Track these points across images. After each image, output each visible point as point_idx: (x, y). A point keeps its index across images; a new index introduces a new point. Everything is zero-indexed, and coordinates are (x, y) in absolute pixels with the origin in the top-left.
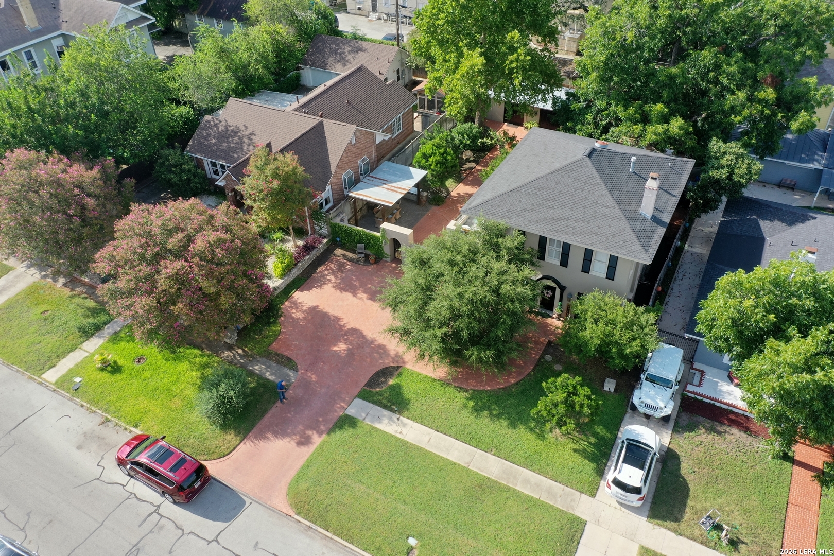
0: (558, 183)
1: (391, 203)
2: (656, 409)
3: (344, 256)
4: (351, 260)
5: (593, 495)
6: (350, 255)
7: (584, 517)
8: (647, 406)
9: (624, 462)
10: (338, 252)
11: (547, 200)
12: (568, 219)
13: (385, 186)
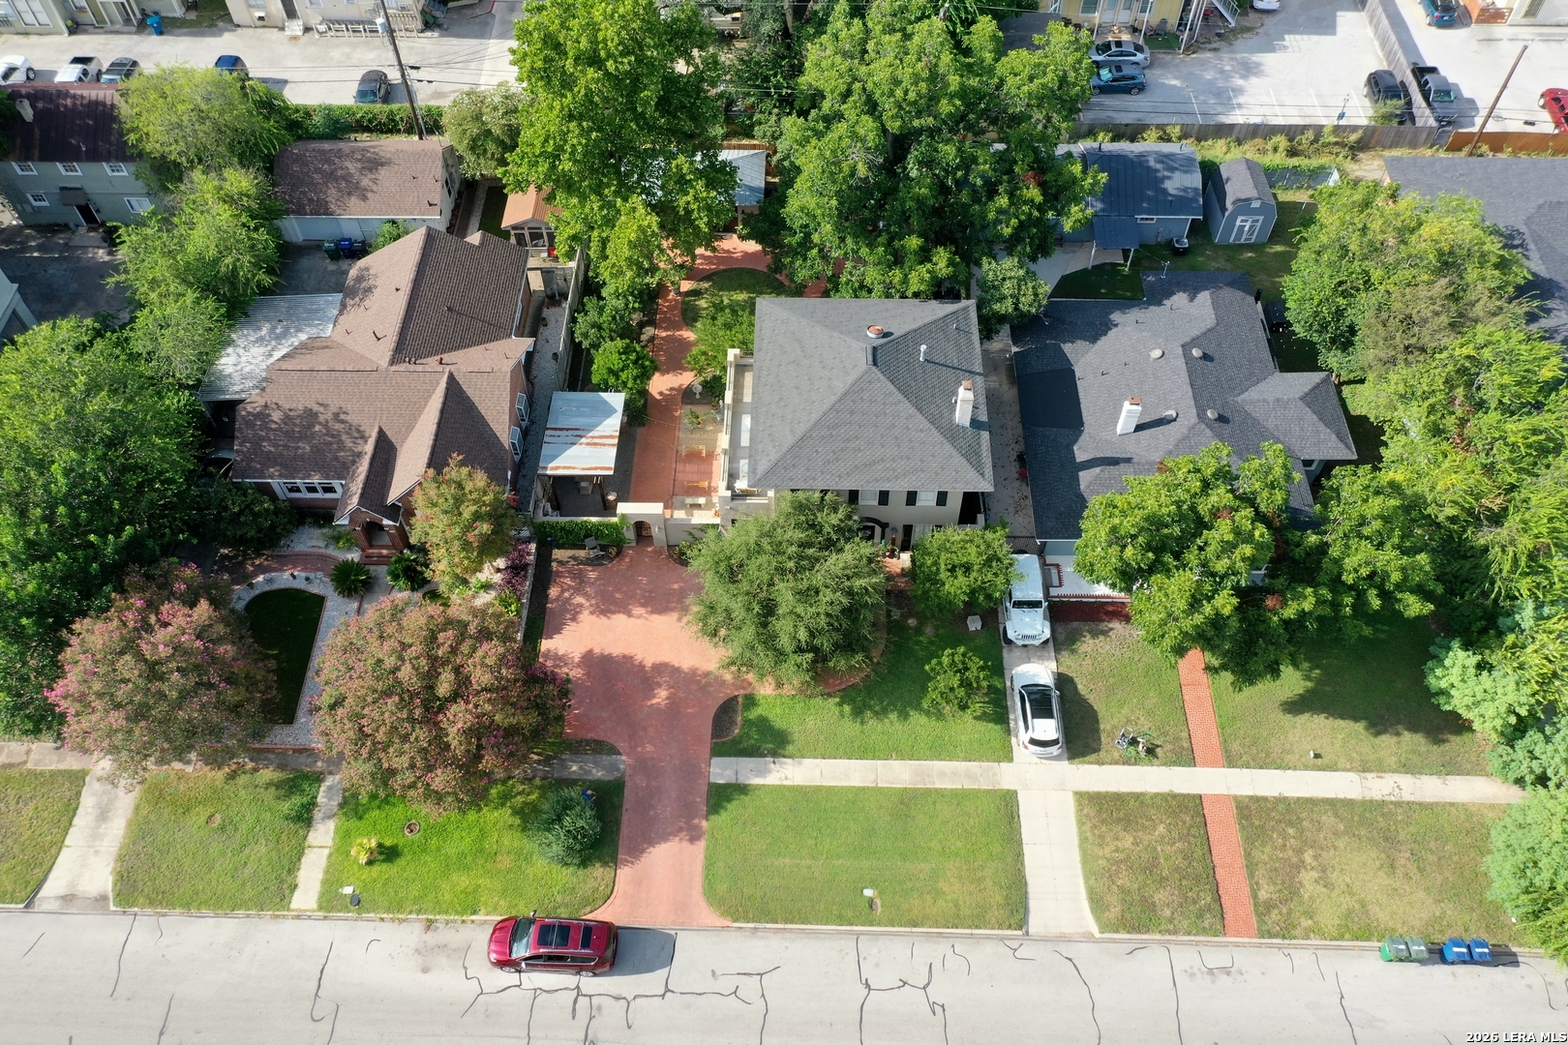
0: (852, 413)
1: (609, 469)
2: (1034, 637)
3: (574, 558)
4: (589, 562)
5: (1011, 760)
6: (582, 553)
7: (1012, 788)
8: (1025, 637)
9: (1033, 717)
10: (558, 554)
11: (848, 440)
12: (883, 460)
13: (583, 440)
